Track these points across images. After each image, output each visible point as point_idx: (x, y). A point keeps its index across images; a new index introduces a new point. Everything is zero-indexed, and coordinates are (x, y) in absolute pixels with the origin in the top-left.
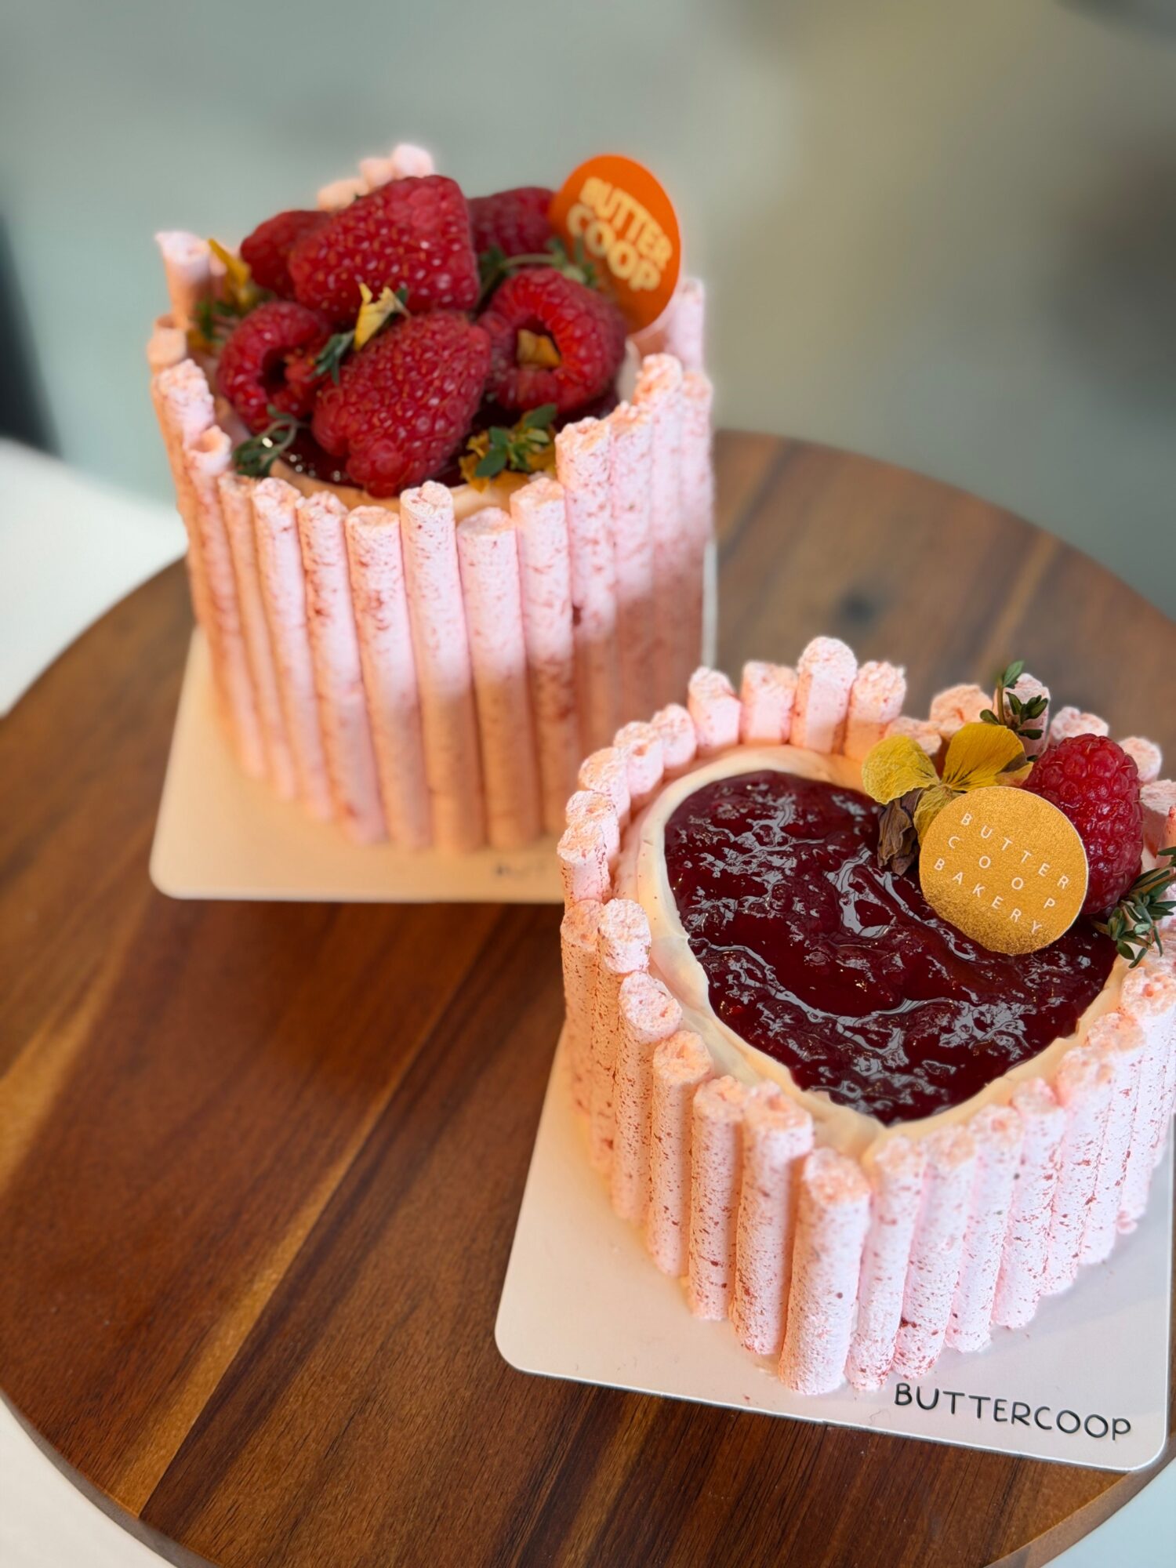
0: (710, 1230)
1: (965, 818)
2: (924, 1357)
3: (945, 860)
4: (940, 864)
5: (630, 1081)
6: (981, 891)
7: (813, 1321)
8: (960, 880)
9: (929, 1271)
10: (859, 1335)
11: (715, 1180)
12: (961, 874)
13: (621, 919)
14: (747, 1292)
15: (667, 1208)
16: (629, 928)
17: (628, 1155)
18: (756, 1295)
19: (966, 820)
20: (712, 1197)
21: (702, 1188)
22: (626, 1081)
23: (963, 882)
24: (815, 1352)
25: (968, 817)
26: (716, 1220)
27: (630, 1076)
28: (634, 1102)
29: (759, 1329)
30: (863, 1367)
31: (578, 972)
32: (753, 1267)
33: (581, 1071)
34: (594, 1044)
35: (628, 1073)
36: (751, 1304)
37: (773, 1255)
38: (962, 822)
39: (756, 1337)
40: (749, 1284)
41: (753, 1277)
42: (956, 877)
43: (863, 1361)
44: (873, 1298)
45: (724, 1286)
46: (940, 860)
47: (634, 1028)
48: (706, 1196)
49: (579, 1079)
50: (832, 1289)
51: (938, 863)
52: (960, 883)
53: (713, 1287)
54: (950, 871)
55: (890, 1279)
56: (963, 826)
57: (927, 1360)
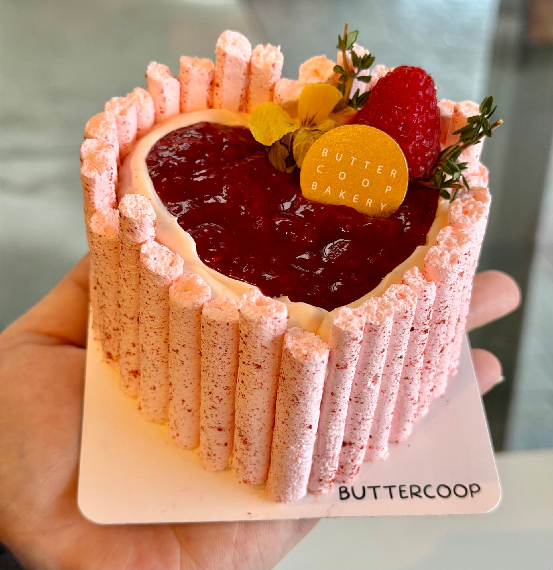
0: (216, 406)
1: (323, 152)
2: (355, 466)
3: (317, 182)
4: (315, 186)
5: (151, 317)
6: (344, 194)
7: (292, 450)
8: (329, 191)
9: (362, 403)
10: (318, 456)
11: (220, 368)
12: (329, 187)
13: (135, 206)
14: (245, 442)
15: (183, 401)
16: (141, 210)
17: (152, 373)
18: (251, 442)
19: (325, 153)
20: (218, 380)
21: (211, 375)
22: (149, 319)
23: (331, 193)
24: (293, 472)
25: (325, 151)
26: (220, 398)
27: (152, 314)
28: (155, 332)
29: (253, 466)
30: (321, 478)
31: (104, 255)
32: (249, 423)
33: (110, 331)
34: (120, 303)
35: (150, 312)
36: (248, 450)
37: (262, 411)
38: (323, 155)
39: (251, 472)
40: (246, 435)
41: (249, 430)
42: (327, 190)
43: (320, 474)
44: (329, 427)
45: (226, 444)
46: (314, 183)
47: (153, 275)
48: (213, 381)
49: (108, 337)
50: (305, 423)
51: (313, 185)
52: (330, 193)
53: (218, 447)
54: (322, 187)
55: (340, 410)
56: (323, 157)
57: (357, 467)
